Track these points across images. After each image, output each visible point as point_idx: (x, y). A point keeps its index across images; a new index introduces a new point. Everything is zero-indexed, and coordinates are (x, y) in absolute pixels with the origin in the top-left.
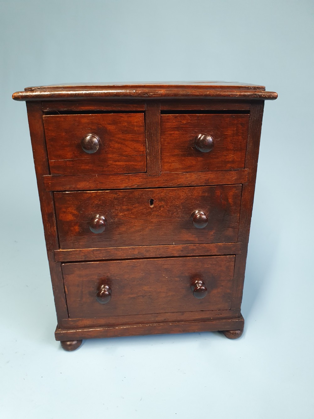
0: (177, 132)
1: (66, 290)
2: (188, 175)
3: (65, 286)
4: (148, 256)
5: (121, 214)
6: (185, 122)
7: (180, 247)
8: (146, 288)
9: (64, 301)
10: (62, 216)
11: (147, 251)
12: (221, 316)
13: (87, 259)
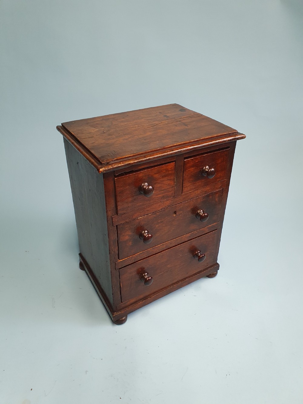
0: (192, 168)
1: (121, 286)
2: (196, 192)
3: (121, 283)
4: (171, 246)
5: (157, 226)
6: (197, 161)
7: (188, 235)
8: (169, 266)
9: (119, 293)
10: (122, 239)
11: (171, 244)
12: (207, 266)
13: (136, 261)
